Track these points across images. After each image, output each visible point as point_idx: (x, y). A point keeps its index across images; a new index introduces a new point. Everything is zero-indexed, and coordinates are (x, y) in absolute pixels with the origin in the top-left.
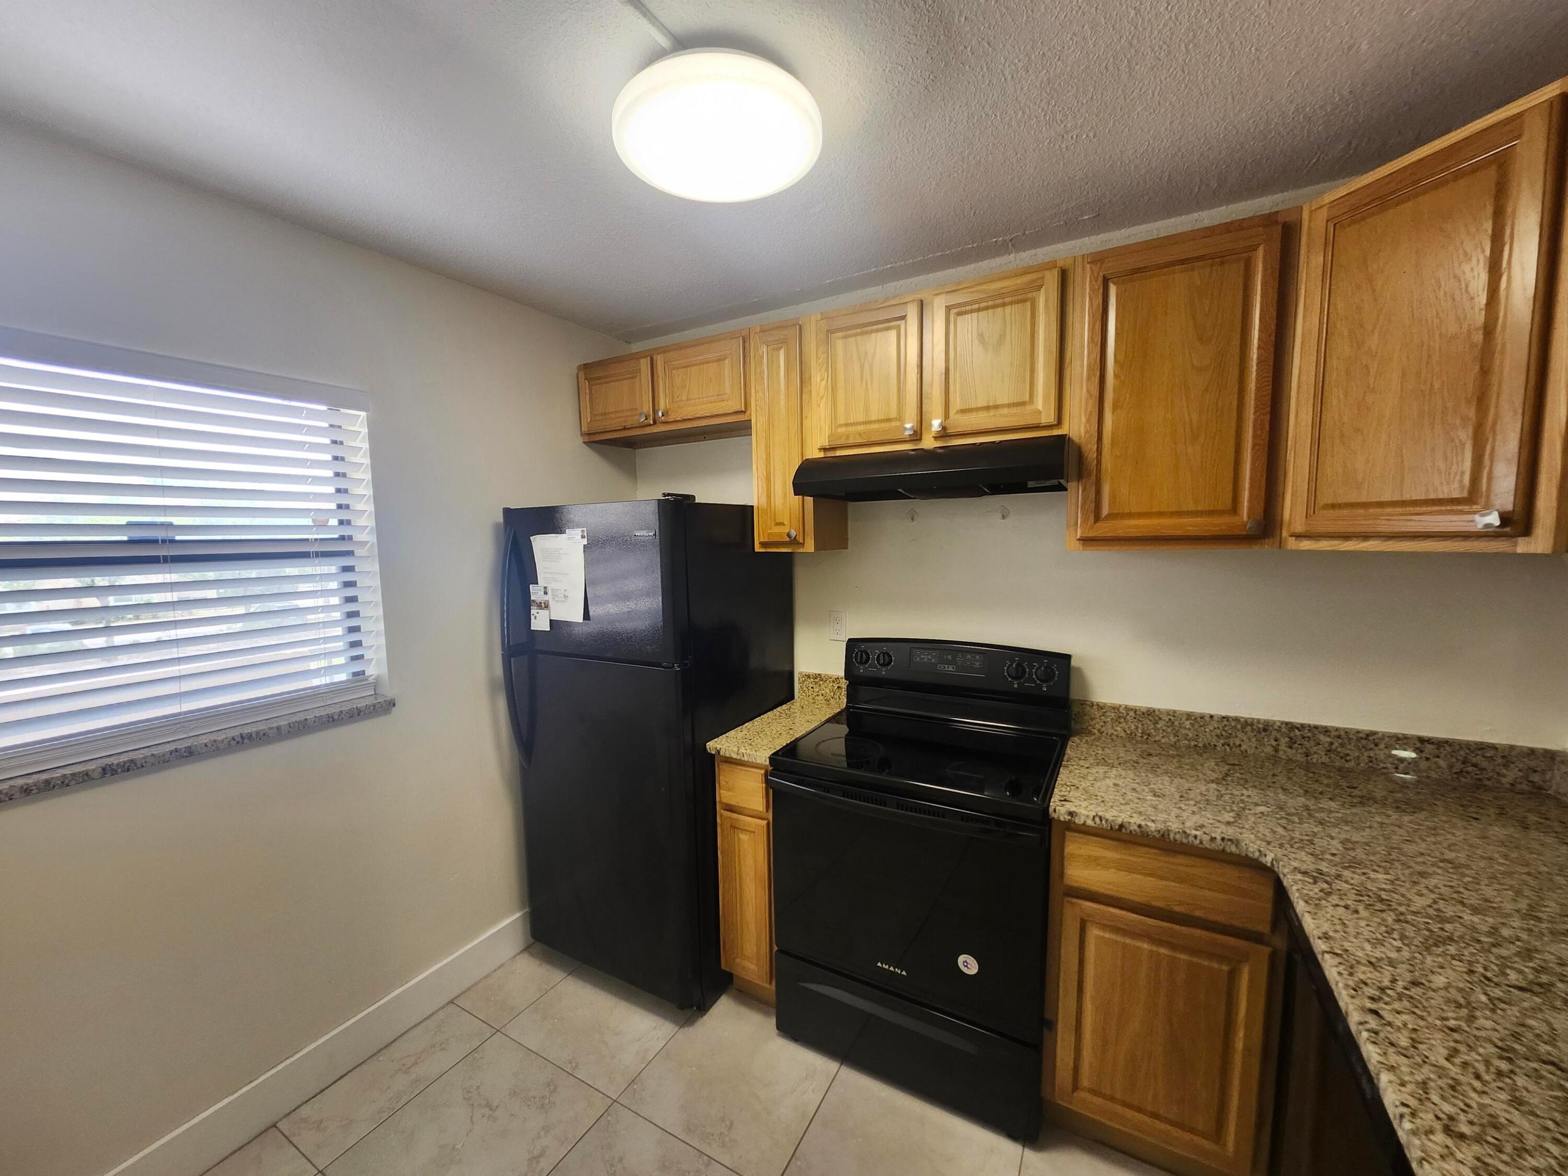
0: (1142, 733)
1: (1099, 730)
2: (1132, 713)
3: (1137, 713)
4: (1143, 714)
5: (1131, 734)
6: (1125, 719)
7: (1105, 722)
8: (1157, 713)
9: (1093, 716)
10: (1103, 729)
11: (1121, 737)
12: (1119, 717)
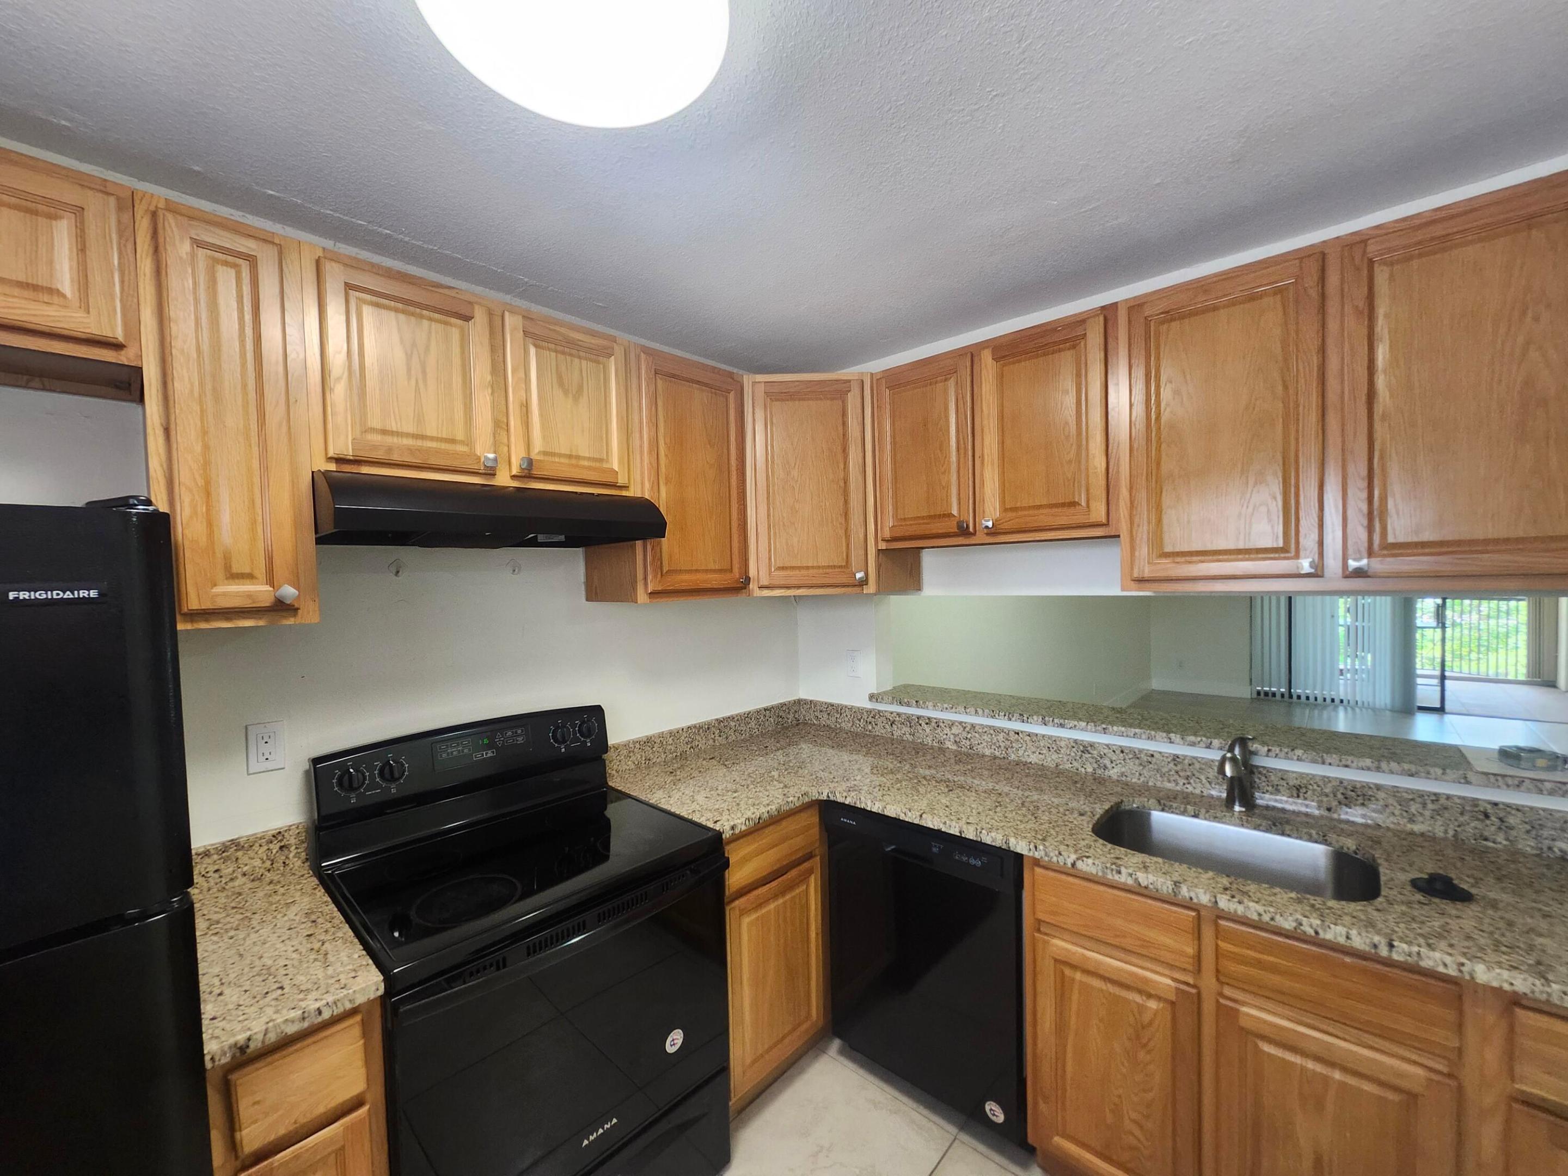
3: (641, 743)
4: (645, 743)
5: (638, 763)
6: (633, 752)
7: (620, 760)
9: (611, 759)
12: (630, 752)
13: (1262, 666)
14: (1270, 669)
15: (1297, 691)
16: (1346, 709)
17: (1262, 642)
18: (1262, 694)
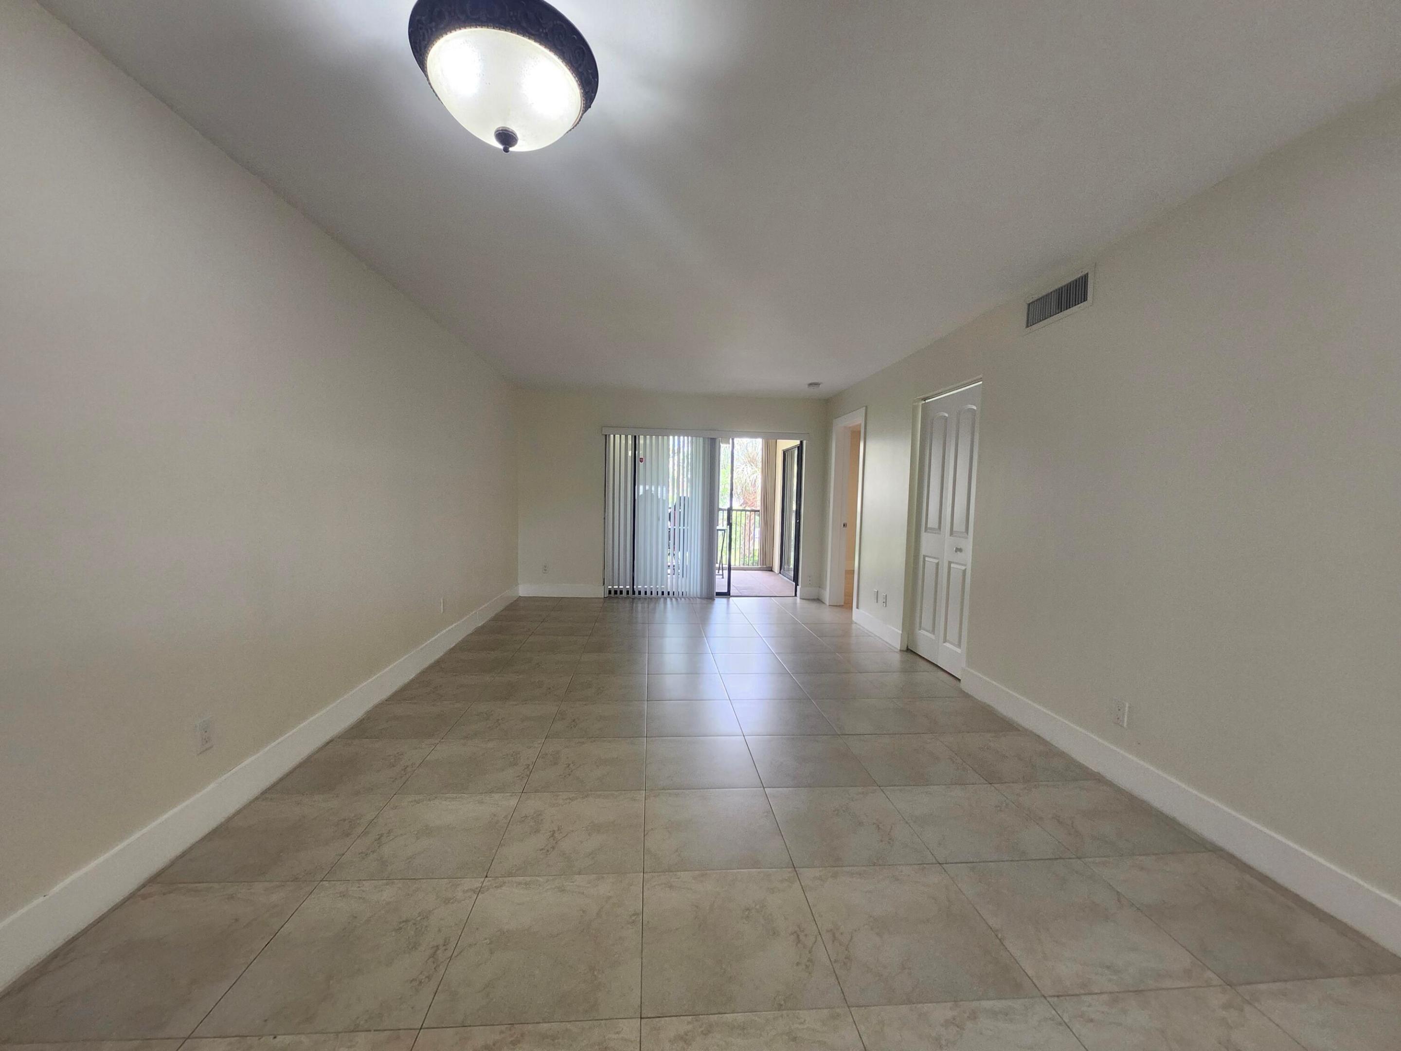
13: (613, 572)
14: (619, 574)
15: (639, 587)
16: (671, 599)
17: (613, 547)
18: (613, 592)
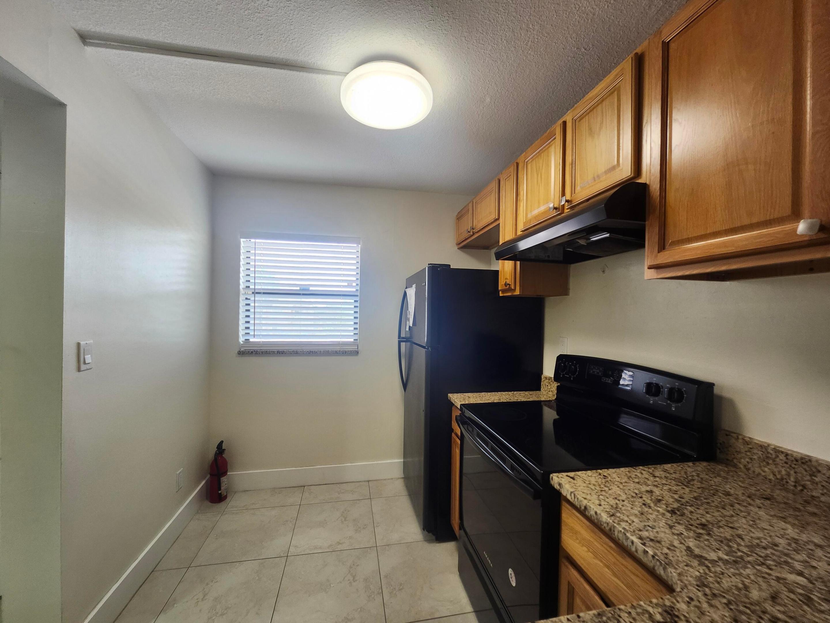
0: (796, 482)
1: (745, 466)
2: (782, 457)
3: (789, 457)
4: (797, 461)
5: (782, 479)
6: (774, 461)
7: (751, 459)
8: (814, 464)
9: (738, 450)
10: (750, 466)
11: (770, 479)
12: (768, 457)
